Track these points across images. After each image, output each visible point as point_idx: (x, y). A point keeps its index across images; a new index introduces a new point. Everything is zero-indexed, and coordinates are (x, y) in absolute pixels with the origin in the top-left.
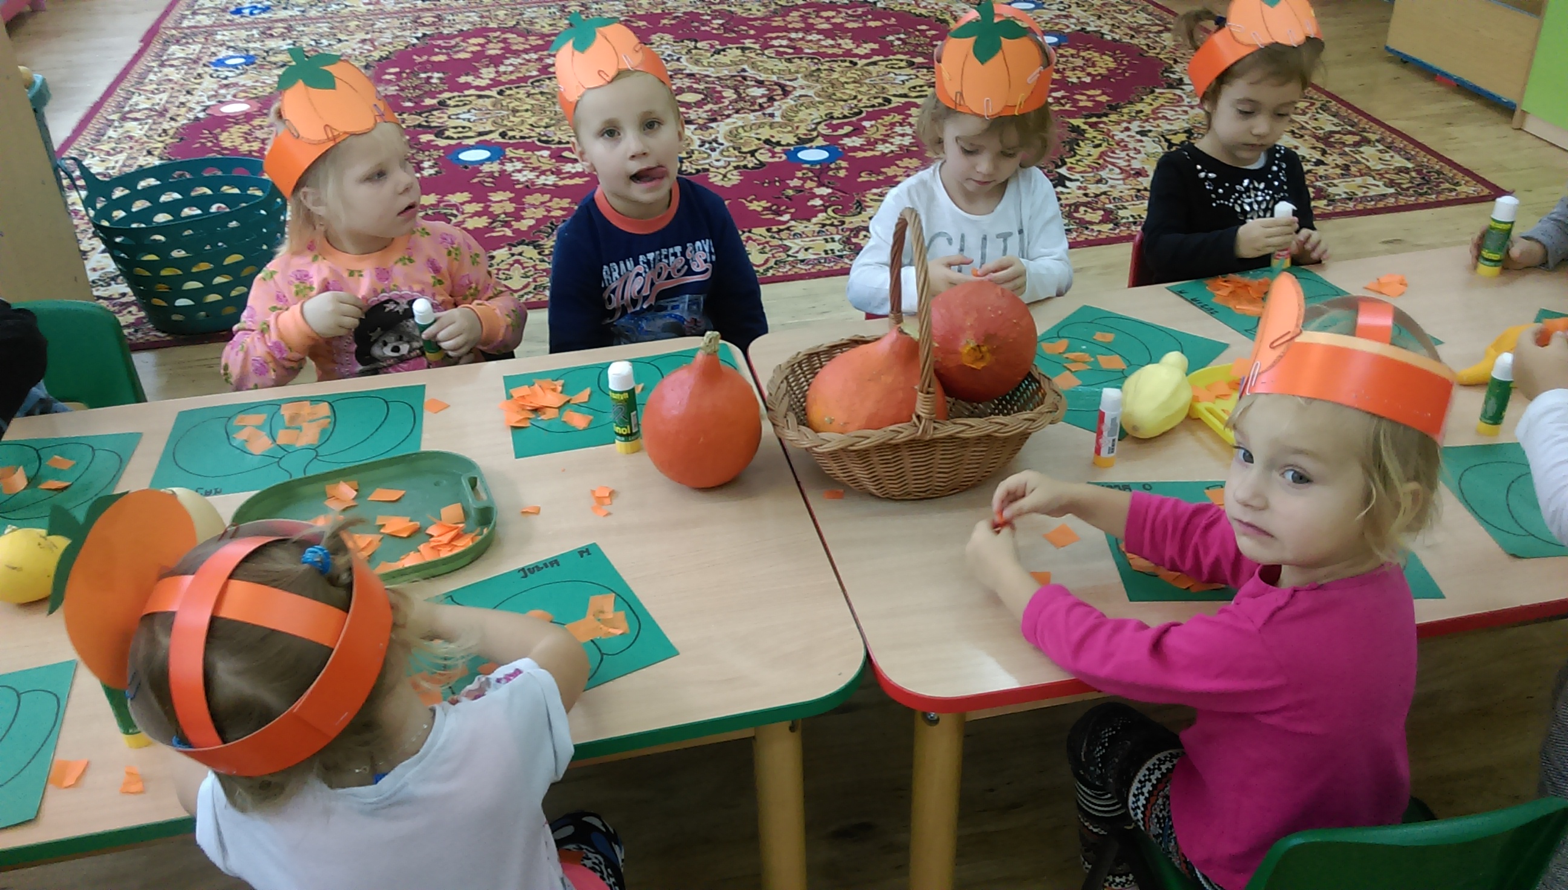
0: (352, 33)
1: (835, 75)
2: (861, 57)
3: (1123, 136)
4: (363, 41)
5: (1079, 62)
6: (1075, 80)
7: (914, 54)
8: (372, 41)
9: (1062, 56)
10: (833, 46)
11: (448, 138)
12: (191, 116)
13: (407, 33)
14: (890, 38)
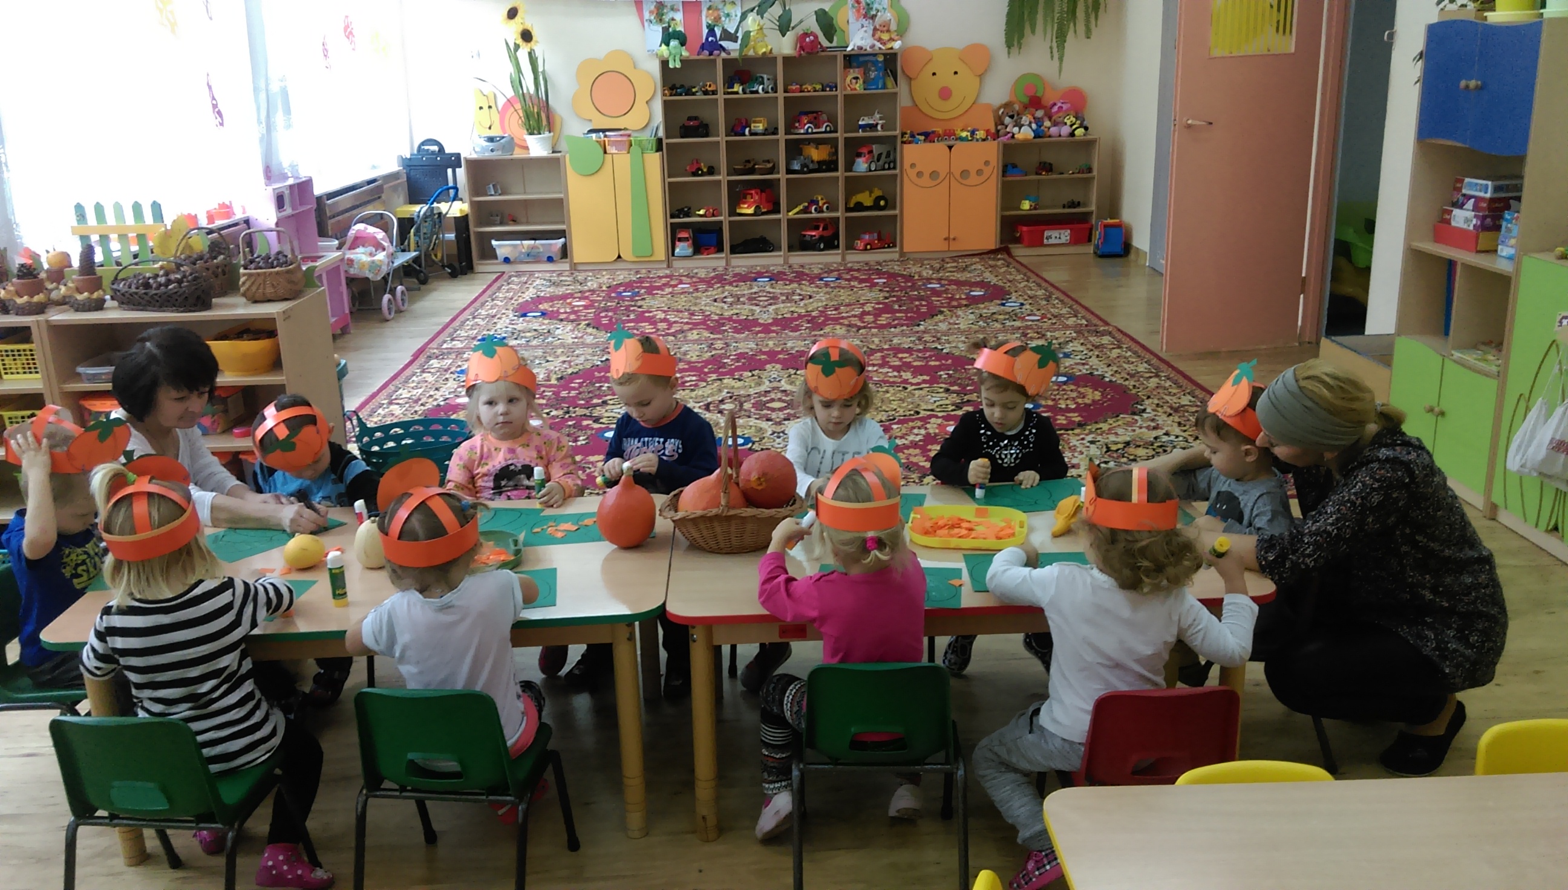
0: (558, 357)
1: (888, 395)
2: (912, 384)
3: (1077, 443)
4: (564, 362)
5: (1074, 395)
6: (1063, 406)
7: (952, 384)
8: (570, 362)
9: (1064, 390)
10: (895, 377)
11: (601, 423)
12: (435, 403)
13: (596, 358)
14: (942, 373)
